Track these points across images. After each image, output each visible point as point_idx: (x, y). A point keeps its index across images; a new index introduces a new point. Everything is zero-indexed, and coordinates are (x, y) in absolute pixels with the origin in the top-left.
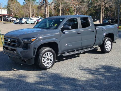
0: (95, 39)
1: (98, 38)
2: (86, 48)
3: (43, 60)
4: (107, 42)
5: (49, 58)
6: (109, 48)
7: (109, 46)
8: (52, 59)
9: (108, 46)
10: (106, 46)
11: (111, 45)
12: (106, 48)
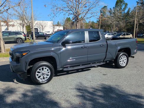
0: (106, 54)
1: (110, 53)
2: (95, 63)
3: (38, 75)
4: (122, 57)
5: (45, 73)
6: (123, 63)
7: (125, 61)
8: (49, 74)
9: (123, 61)
10: (120, 61)
11: (126, 60)
12: (120, 63)
